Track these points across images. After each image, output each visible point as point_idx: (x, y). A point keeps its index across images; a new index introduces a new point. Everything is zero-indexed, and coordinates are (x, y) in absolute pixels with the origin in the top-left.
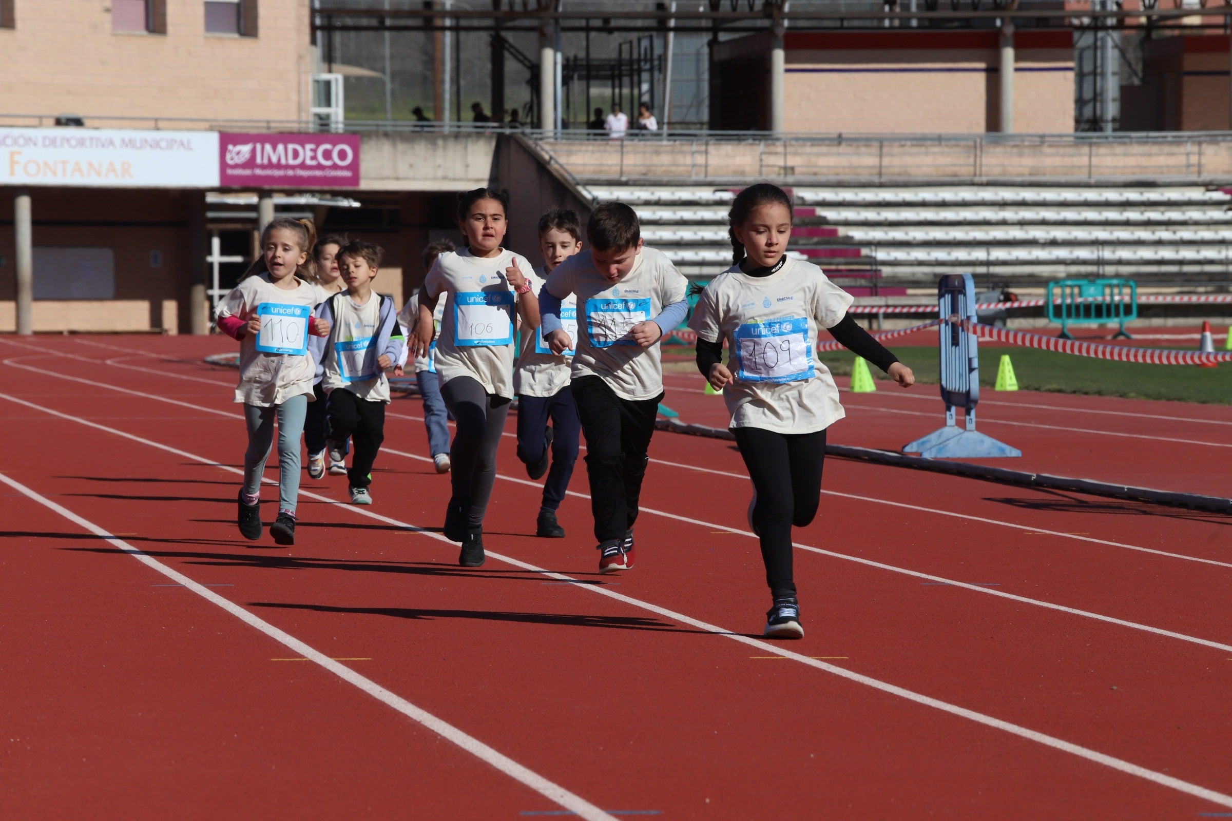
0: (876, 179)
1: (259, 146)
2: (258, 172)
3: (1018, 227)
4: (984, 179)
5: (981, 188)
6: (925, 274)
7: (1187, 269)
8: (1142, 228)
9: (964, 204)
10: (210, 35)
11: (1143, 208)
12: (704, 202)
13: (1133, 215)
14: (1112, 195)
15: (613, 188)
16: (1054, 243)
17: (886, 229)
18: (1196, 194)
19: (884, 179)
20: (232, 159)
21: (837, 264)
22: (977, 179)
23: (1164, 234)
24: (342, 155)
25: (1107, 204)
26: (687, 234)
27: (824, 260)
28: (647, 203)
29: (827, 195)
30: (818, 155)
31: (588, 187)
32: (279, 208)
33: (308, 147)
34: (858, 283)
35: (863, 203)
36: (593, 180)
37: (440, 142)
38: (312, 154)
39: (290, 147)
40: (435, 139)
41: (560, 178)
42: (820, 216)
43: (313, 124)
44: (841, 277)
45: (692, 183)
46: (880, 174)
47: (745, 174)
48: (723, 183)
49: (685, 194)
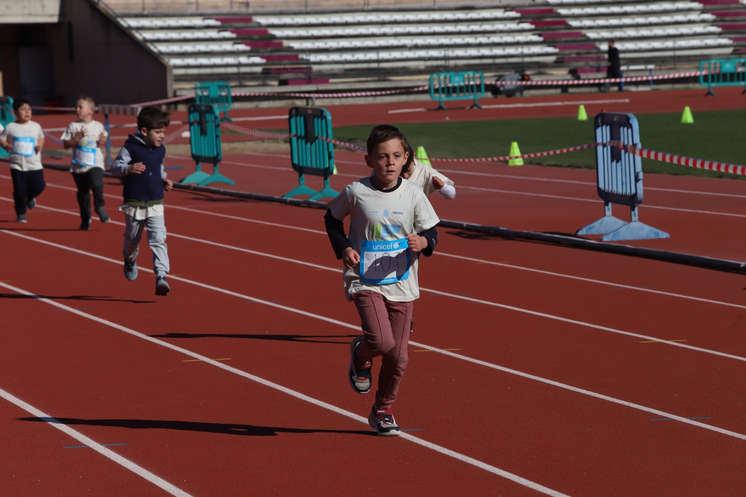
0: (303, 9)
3: (393, 38)
4: (371, 7)
5: (369, 14)
6: (339, 69)
7: (498, 61)
8: (468, 36)
9: (359, 24)
11: (468, 23)
12: (198, 27)
13: (462, 28)
14: (449, 16)
15: (140, 19)
16: (416, 47)
17: (313, 41)
18: (499, 14)
19: (309, 9)
21: (285, 65)
22: (366, 8)
23: (483, 40)
25: (446, 21)
26: (188, 48)
27: (276, 62)
28: (162, 28)
29: (275, 20)
31: (125, 19)
34: (299, 76)
35: (297, 25)
36: (127, 13)
41: (105, 13)
42: (271, 34)
44: (288, 73)
45: (189, 15)
46: (306, 5)
47: (219, 8)
48: (208, 14)
49: (185, 22)
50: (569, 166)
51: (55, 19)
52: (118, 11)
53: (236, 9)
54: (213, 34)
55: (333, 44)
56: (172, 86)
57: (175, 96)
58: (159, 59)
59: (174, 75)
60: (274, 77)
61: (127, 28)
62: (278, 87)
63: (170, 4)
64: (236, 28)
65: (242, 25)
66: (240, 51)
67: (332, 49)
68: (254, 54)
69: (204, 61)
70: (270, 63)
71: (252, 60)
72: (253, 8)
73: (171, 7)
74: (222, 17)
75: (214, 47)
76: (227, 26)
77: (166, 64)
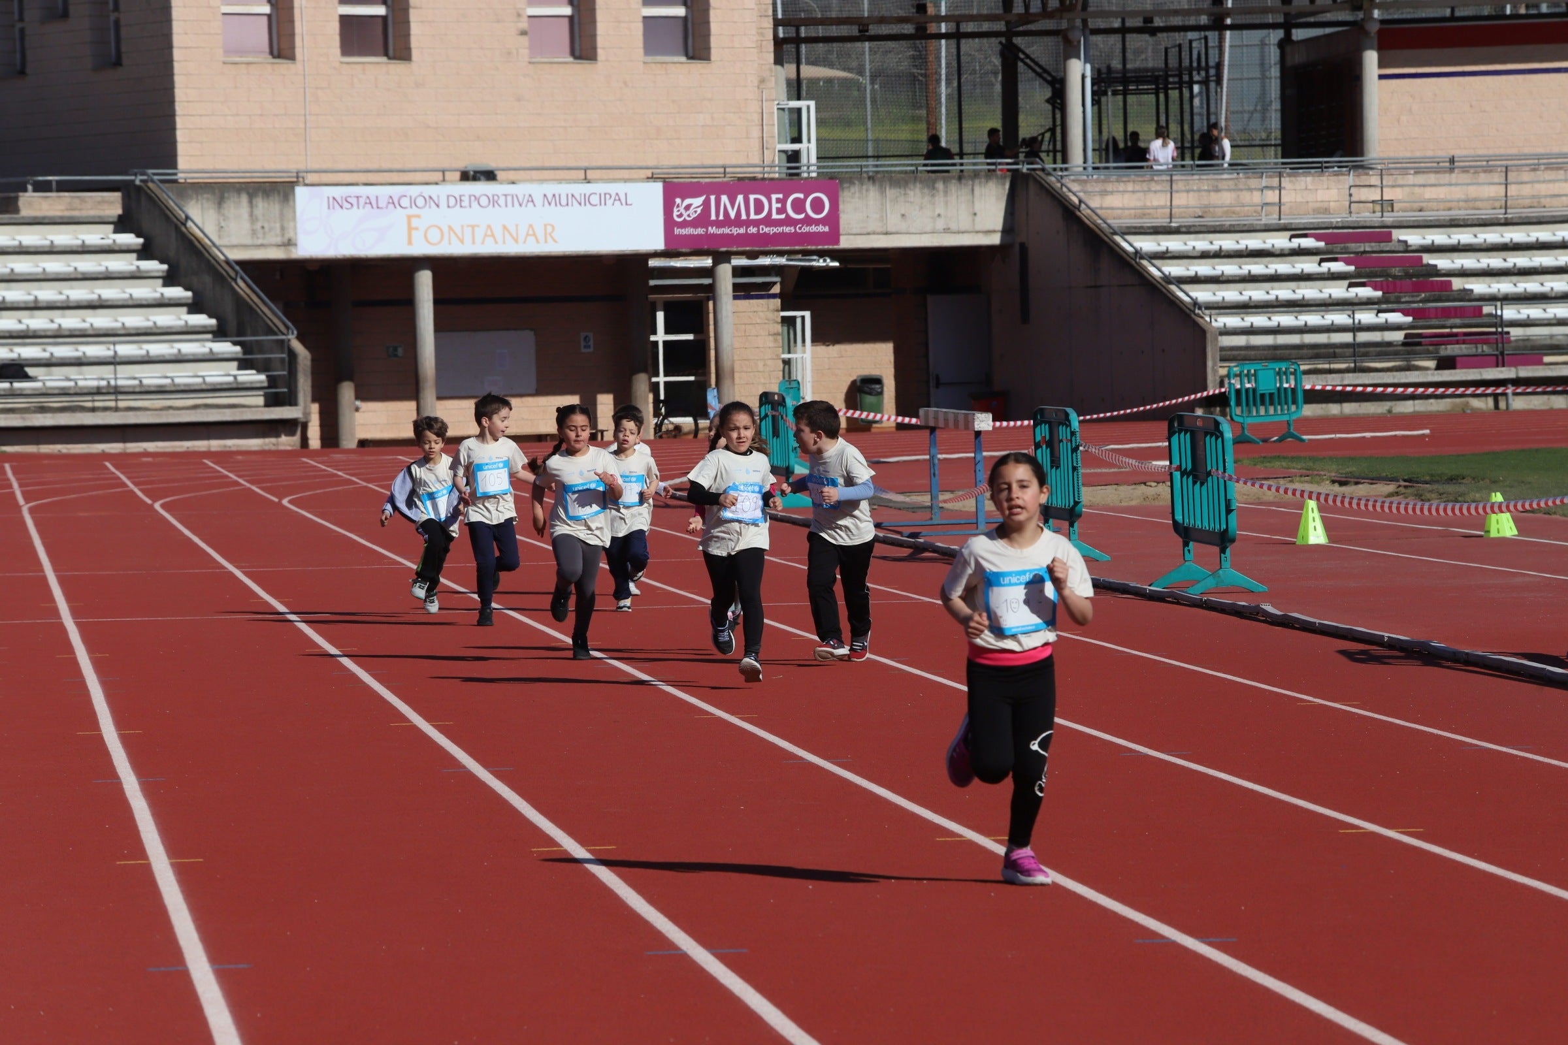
0: (1500, 214)
1: (713, 198)
2: (712, 230)
10: (649, 59)
12: (1278, 252)
15: (1161, 238)
17: (1514, 279)
19: (1512, 214)
20: (680, 216)
21: (1451, 327)
24: (817, 206)
26: (1257, 293)
27: (1435, 322)
28: (1205, 255)
29: (1439, 237)
30: (1424, 186)
31: (1128, 237)
32: (738, 272)
33: (774, 197)
34: (1480, 350)
35: (1484, 246)
36: (1135, 228)
37: (940, 185)
38: (779, 205)
39: (752, 197)
40: (934, 181)
41: (1092, 226)
42: (1428, 265)
43: (779, 167)
44: (1457, 343)
45: (1263, 228)
46: (1506, 208)
47: (1330, 214)
48: (1302, 226)
49: (1254, 242)
51: (995, 240)
53: (1358, 216)
54: (1309, 266)
55: (1557, 285)
56: (1216, 370)
58: (1193, 316)
59: (1222, 349)
60: (1429, 352)
61: (1133, 256)
62: (1436, 372)
63: (1231, 206)
64: (1356, 253)
65: (1367, 247)
66: (1360, 299)
67: (1553, 295)
68: (1390, 306)
69: (1286, 320)
70: (1421, 323)
71: (1383, 318)
72: (1401, 214)
73: (1234, 213)
74: (1330, 231)
75: (1308, 292)
76: (1338, 250)
77: (1206, 327)
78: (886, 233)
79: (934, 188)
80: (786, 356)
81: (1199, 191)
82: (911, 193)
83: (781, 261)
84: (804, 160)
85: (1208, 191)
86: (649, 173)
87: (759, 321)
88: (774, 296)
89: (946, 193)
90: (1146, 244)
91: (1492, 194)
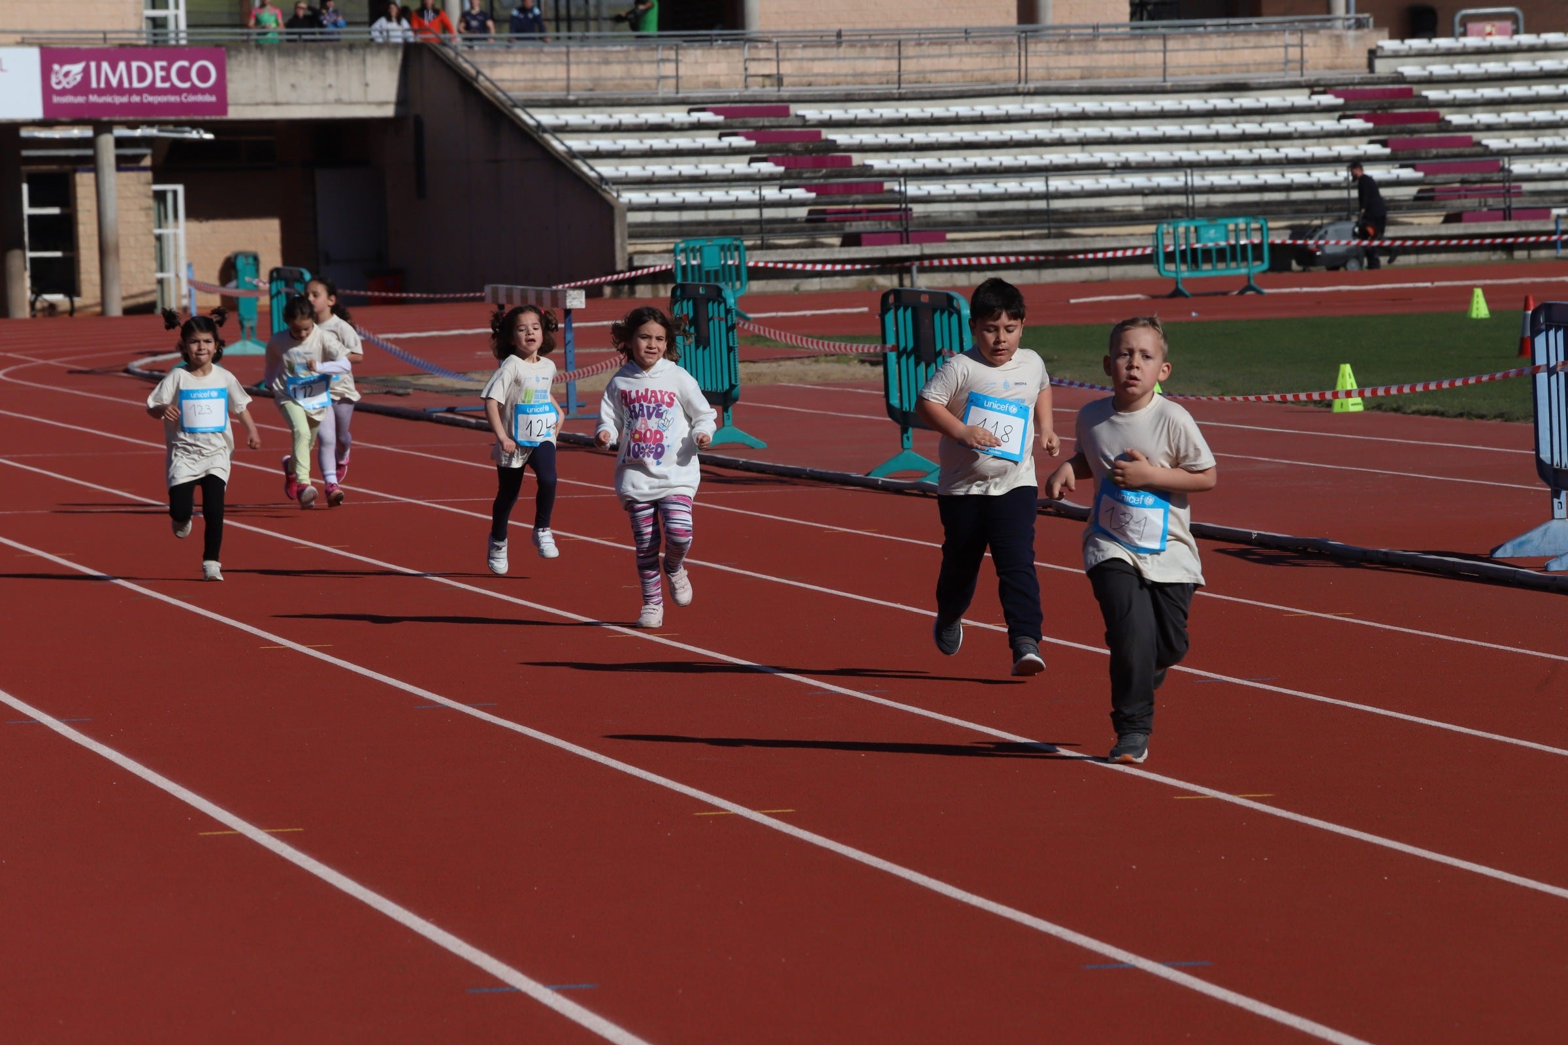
0: (895, 90)
1: (93, 65)
2: (93, 98)
3: (1078, 148)
4: (1032, 86)
5: (1028, 98)
6: (967, 212)
7: (1295, 196)
8: (1235, 144)
9: (1008, 119)
11: (1234, 119)
12: (678, 127)
13: (1223, 127)
14: (1194, 102)
15: (558, 110)
16: (1126, 167)
17: (912, 154)
18: (1300, 98)
19: (906, 88)
20: (59, 83)
21: (854, 203)
22: (1022, 87)
23: (1266, 152)
24: (203, 74)
25: (1189, 114)
26: (659, 168)
27: (838, 198)
28: (605, 129)
29: (836, 112)
30: (813, 60)
31: (530, 110)
32: (120, 142)
33: (158, 64)
34: (884, 227)
35: (880, 122)
36: (532, 100)
37: (330, 55)
38: (163, 73)
39: (135, 65)
40: (324, 50)
41: (491, 98)
42: (827, 140)
43: (147, 33)
44: (861, 219)
45: (661, 101)
46: (899, 83)
47: (720, 87)
48: (698, 100)
49: (652, 116)
50: (1461, 415)
51: (389, 111)
52: (517, 94)
53: (755, 90)
54: (709, 140)
55: (955, 160)
56: (625, 247)
57: (632, 268)
58: (600, 191)
59: (631, 225)
60: (833, 229)
61: (535, 129)
62: (843, 249)
63: (622, 78)
64: (756, 128)
65: (766, 121)
66: (763, 174)
67: (951, 171)
68: (792, 182)
69: (690, 195)
70: (824, 199)
71: (787, 193)
72: (790, 88)
73: (625, 86)
74: (727, 105)
75: (710, 167)
76: (738, 124)
77: (613, 202)
78: (276, 104)
79: (324, 57)
80: (157, 231)
81: (589, 63)
82: (301, 62)
83: (153, 132)
84: (171, 25)
85: (598, 63)
86: (18, 38)
87: (129, 194)
88: (145, 169)
89: (337, 63)
90: (546, 117)
91: (879, 69)
